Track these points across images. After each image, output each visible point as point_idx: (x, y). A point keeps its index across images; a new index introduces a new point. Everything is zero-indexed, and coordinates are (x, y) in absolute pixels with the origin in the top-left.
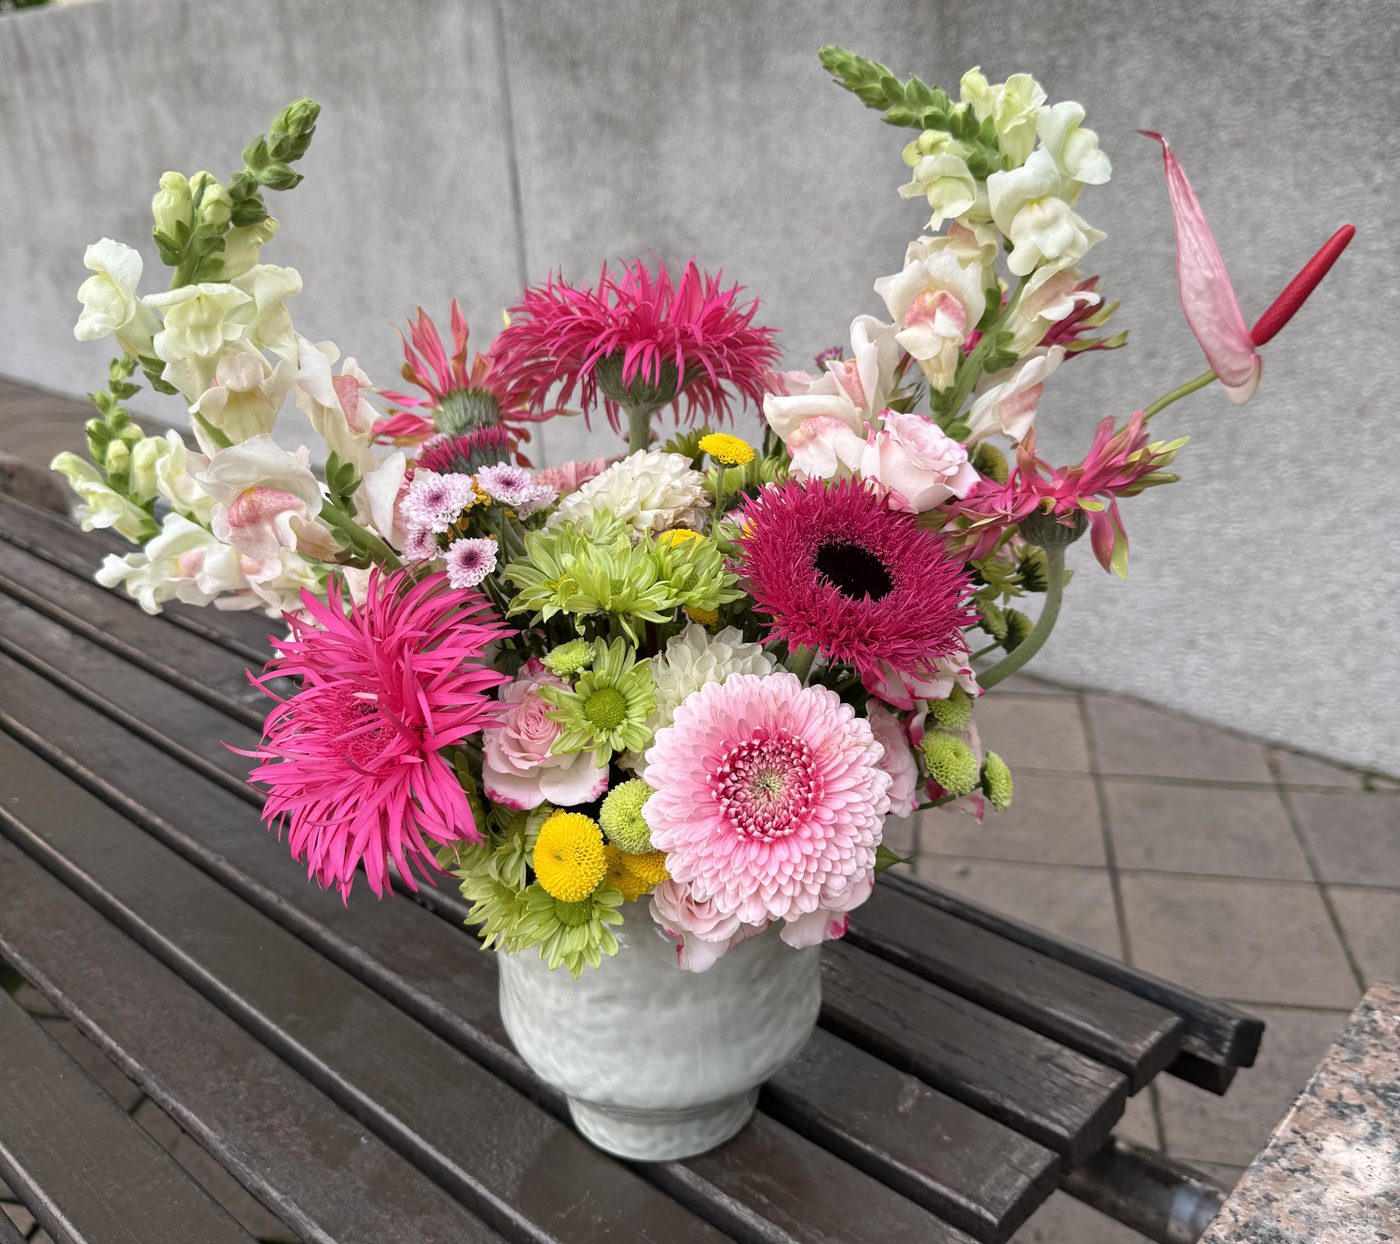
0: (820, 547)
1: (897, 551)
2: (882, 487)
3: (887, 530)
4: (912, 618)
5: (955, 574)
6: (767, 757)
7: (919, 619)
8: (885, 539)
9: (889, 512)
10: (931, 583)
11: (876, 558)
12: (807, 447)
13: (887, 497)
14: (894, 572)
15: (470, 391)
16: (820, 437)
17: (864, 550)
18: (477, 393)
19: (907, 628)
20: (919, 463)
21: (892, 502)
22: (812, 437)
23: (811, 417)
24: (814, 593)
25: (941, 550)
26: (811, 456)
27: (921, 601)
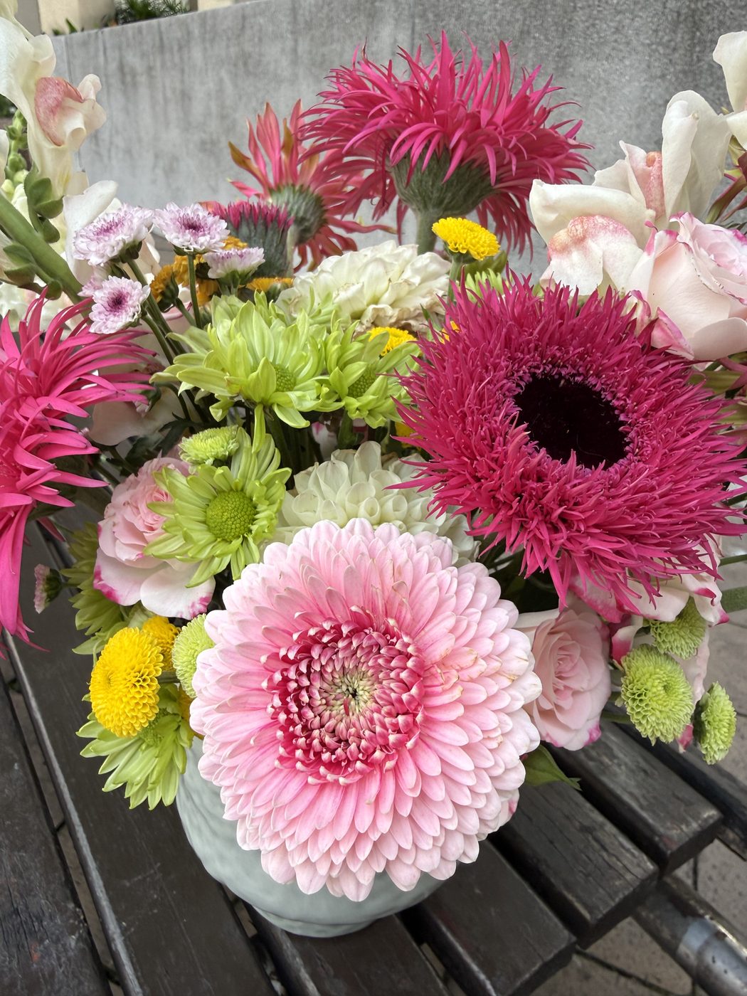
0: (533, 375)
1: (645, 406)
2: (648, 310)
3: (641, 373)
4: (634, 509)
5: (726, 457)
6: (359, 654)
7: (648, 514)
8: (633, 385)
9: (649, 349)
10: (683, 462)
11: (614, 408)
12: (570, 252)
13: (652, 325)
14: (632, 434)
15: (297, 188)
16: (590, 243)
17: (599, 394)
18: (302, 191)
19: (622, 520)
20: (712, 283)
21: (656, 334)
22: (579, 241)
23: (586, 215)
24: (493, 434)
25: (713, 418)
26: (573, 265)
27: (659, 485)
